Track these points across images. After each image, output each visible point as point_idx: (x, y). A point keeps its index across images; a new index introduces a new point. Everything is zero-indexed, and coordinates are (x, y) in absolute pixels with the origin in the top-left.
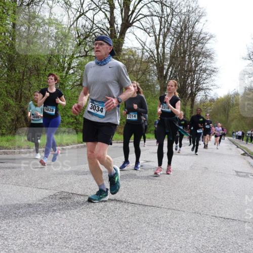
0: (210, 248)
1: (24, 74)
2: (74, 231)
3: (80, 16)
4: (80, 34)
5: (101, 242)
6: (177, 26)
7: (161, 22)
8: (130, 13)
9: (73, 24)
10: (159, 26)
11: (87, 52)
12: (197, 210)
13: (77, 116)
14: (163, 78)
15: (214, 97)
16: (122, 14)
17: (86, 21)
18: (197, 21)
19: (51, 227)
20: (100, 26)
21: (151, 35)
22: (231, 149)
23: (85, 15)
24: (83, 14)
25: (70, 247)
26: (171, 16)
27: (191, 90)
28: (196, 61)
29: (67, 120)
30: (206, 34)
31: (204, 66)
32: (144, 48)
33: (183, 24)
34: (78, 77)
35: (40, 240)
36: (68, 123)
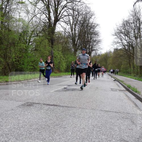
0: (99, 125)
1: (7, 46)
2: (34, 121)
3: (34, 17)
4: (34, 25)
5: (48, 125)
6: (81, 20)
7: (73, 19)
8: (58, 14)
9: (31, 20)
10: (72, 20)
11: (38, 34)
12: (93, 108)
13: (34, 65)
14: (75, 45)
15: (100, 54)
16: (54, 15)
17: (37, 19)
18: (91, 18)
19: (23, 119)
20: (44, 21)
21: (68, 25)
22: (108, 78)
23: (36, 16)
24: (35, 16)
25: (33, 128)
26: (78, 16)
27: (89, 50)
28: (91, 37)
29: (29, 67)
30: (95, 24)
31: (95, 39)
32: (65, 31)
33: (84, 19)
34: (34, 46)
35: (18, 126)
36: (30, 69)
